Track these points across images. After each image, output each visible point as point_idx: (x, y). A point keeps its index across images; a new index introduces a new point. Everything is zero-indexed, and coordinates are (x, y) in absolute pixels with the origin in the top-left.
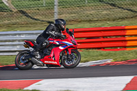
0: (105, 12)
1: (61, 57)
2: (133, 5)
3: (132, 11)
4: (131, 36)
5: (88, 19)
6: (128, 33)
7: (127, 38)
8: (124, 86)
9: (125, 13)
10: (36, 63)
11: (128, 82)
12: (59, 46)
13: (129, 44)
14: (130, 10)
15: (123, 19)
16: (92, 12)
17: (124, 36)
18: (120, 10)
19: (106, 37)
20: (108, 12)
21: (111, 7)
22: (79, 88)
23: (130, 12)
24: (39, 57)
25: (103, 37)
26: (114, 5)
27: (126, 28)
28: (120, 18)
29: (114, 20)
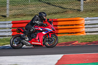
0: (43, 9)
1: (44, 39)
2: (63, 3)
3: (62, 8)
4: (62, 25)
5: (30, 13)
6: (59, 23)
7: (59, 27)
8: (56, 62)
9: (57, 9)
10: (26, 44)
11: (59, 58)
12: (42, 31)
13: (60, 31)
14: (60, 7)
15: (55, 13)
16: (34, 9)
17: (56, 26)
18: (53, 7)
20: (45, 9)
21: (47, 5)
22: (24, 63)
23: (60, 9)
24: (27, 39)
26: (49, 4)
27: (58, 20)
28: (53, 13)
29: (49, 14)
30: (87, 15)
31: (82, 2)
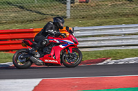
0: (13, 15)
1: (61, 56)
2: (41, 7)
9: (34, 15)
10: (35, 62)
14: (38, 12)
18: (28, 12)
19: (14, 39)
20: (16, 14)
23: (38, 15)
24: (38, 56)
25: (11, 39)
29: (22, 23)
30: (76, 23)
31: (69, 5)
